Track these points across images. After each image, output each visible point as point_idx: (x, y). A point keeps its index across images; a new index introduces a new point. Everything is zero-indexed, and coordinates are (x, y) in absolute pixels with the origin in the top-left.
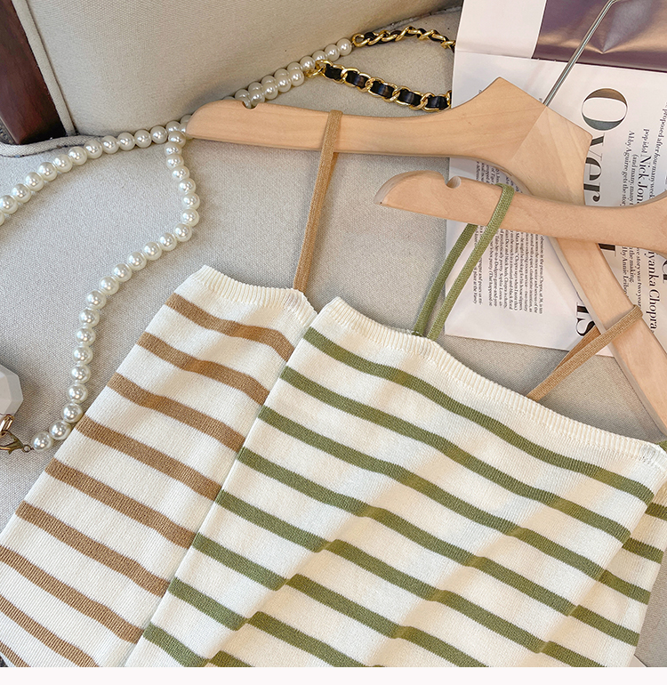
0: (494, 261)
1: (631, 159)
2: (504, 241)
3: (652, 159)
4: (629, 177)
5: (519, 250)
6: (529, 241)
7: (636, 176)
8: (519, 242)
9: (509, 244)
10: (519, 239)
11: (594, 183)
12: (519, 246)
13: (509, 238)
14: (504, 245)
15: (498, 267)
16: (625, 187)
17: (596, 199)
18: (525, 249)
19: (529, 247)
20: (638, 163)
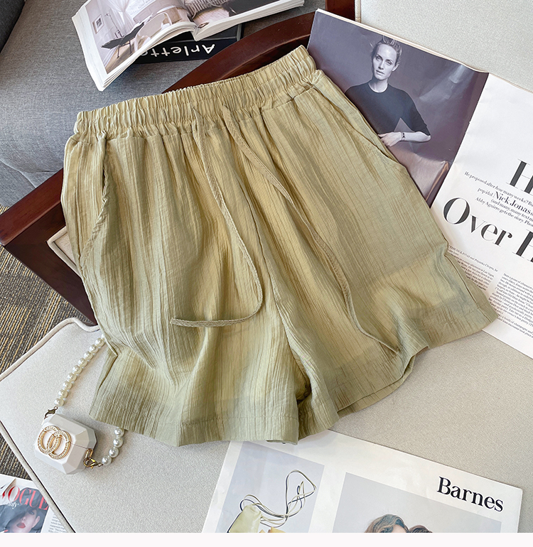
0: (524, 319)
1: (493, 204)
2: (514, 307)
3: (499, 192)
4: (505, 210)
5: (524, 301)
6: (521, 292)
7: (505, 204)
8: (519, 298)
9: (517, 305)
10: (517, 297)
11: (499, 233)
12: (521, 300)
13: (513, 303)
14: (517, 308)
15: (529, 318)
16: (510, 214)
17: (510, 236)
18: (524, 297)
19: (524, 294)
20: (498, 201)
